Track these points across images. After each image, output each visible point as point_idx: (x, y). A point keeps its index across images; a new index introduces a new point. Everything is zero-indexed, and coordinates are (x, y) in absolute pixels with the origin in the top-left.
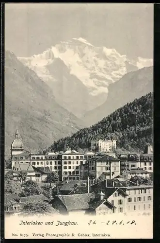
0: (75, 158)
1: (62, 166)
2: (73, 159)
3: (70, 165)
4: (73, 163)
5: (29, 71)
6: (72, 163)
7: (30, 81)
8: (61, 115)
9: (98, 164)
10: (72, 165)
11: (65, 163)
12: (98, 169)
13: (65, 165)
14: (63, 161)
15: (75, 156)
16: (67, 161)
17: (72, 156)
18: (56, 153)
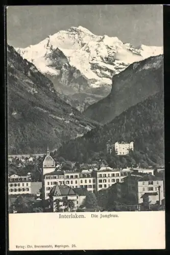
0: (111, 176)
1: (97, 184)
2: (109, 177)
3: (105, 183)
4: (109, 181)
5: (27, 64)
6: (107, 181)
7: (29, 74)
8: (64, 110)
9: (140, 183)
10: (107, 183)
11: (101, 181)
12: (140, 189)
13: (101, 184)
14: (98, 179)
15: (111, 173)
16: (102, 179)
17: (107, 173)
18: (90, 170)
